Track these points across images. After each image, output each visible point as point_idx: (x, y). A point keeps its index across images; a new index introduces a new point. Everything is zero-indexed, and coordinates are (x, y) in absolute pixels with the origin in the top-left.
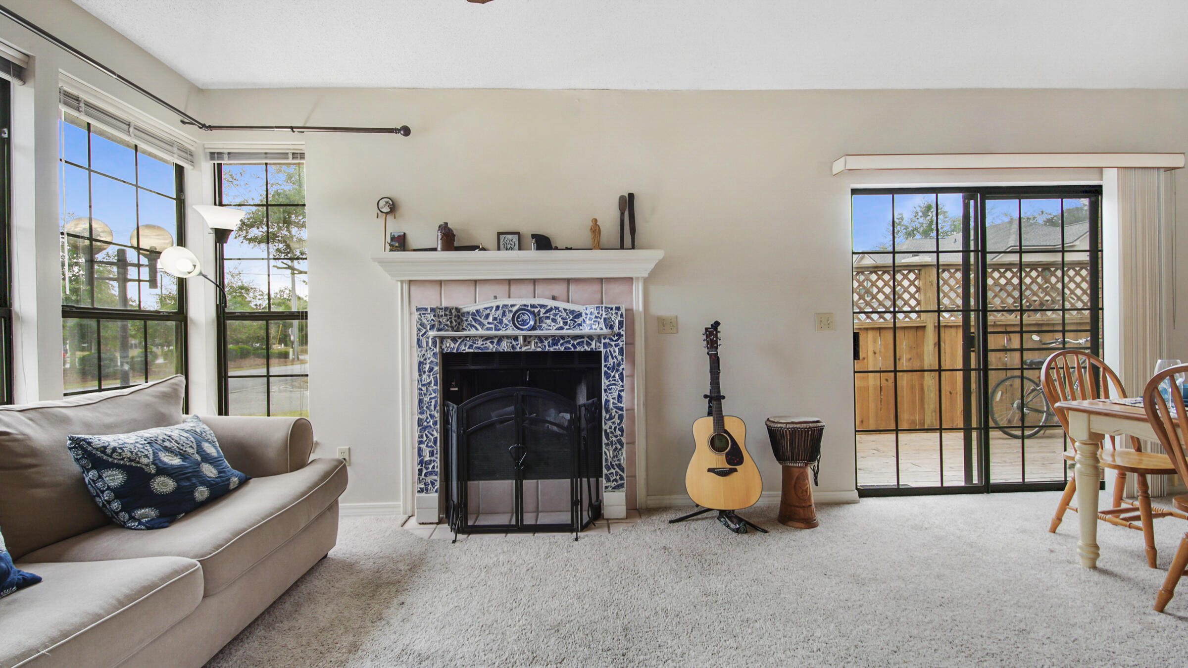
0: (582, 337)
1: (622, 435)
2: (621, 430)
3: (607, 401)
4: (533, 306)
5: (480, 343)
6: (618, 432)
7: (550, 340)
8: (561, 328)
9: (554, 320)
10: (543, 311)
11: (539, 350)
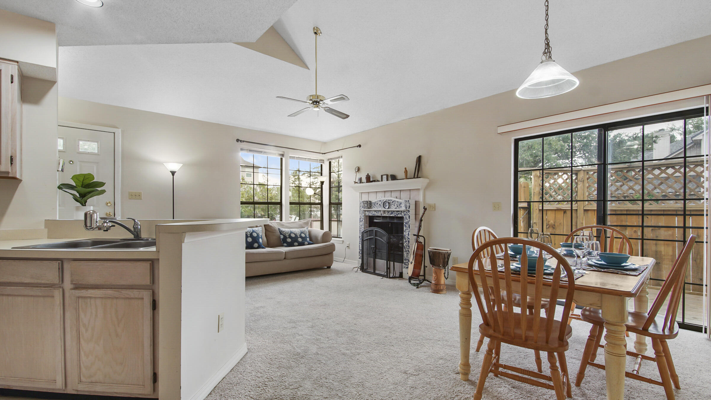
0: (399, 211)
1: (409, 248)
2: (409, 246)
3: (405, 235)
4: (389, 200)
5: (374, 213)
6: (408, 247)
7: (391, 212)
8: (396, 208)
9: (394, 205)
10: (391, 202)
11: (388, 215)
